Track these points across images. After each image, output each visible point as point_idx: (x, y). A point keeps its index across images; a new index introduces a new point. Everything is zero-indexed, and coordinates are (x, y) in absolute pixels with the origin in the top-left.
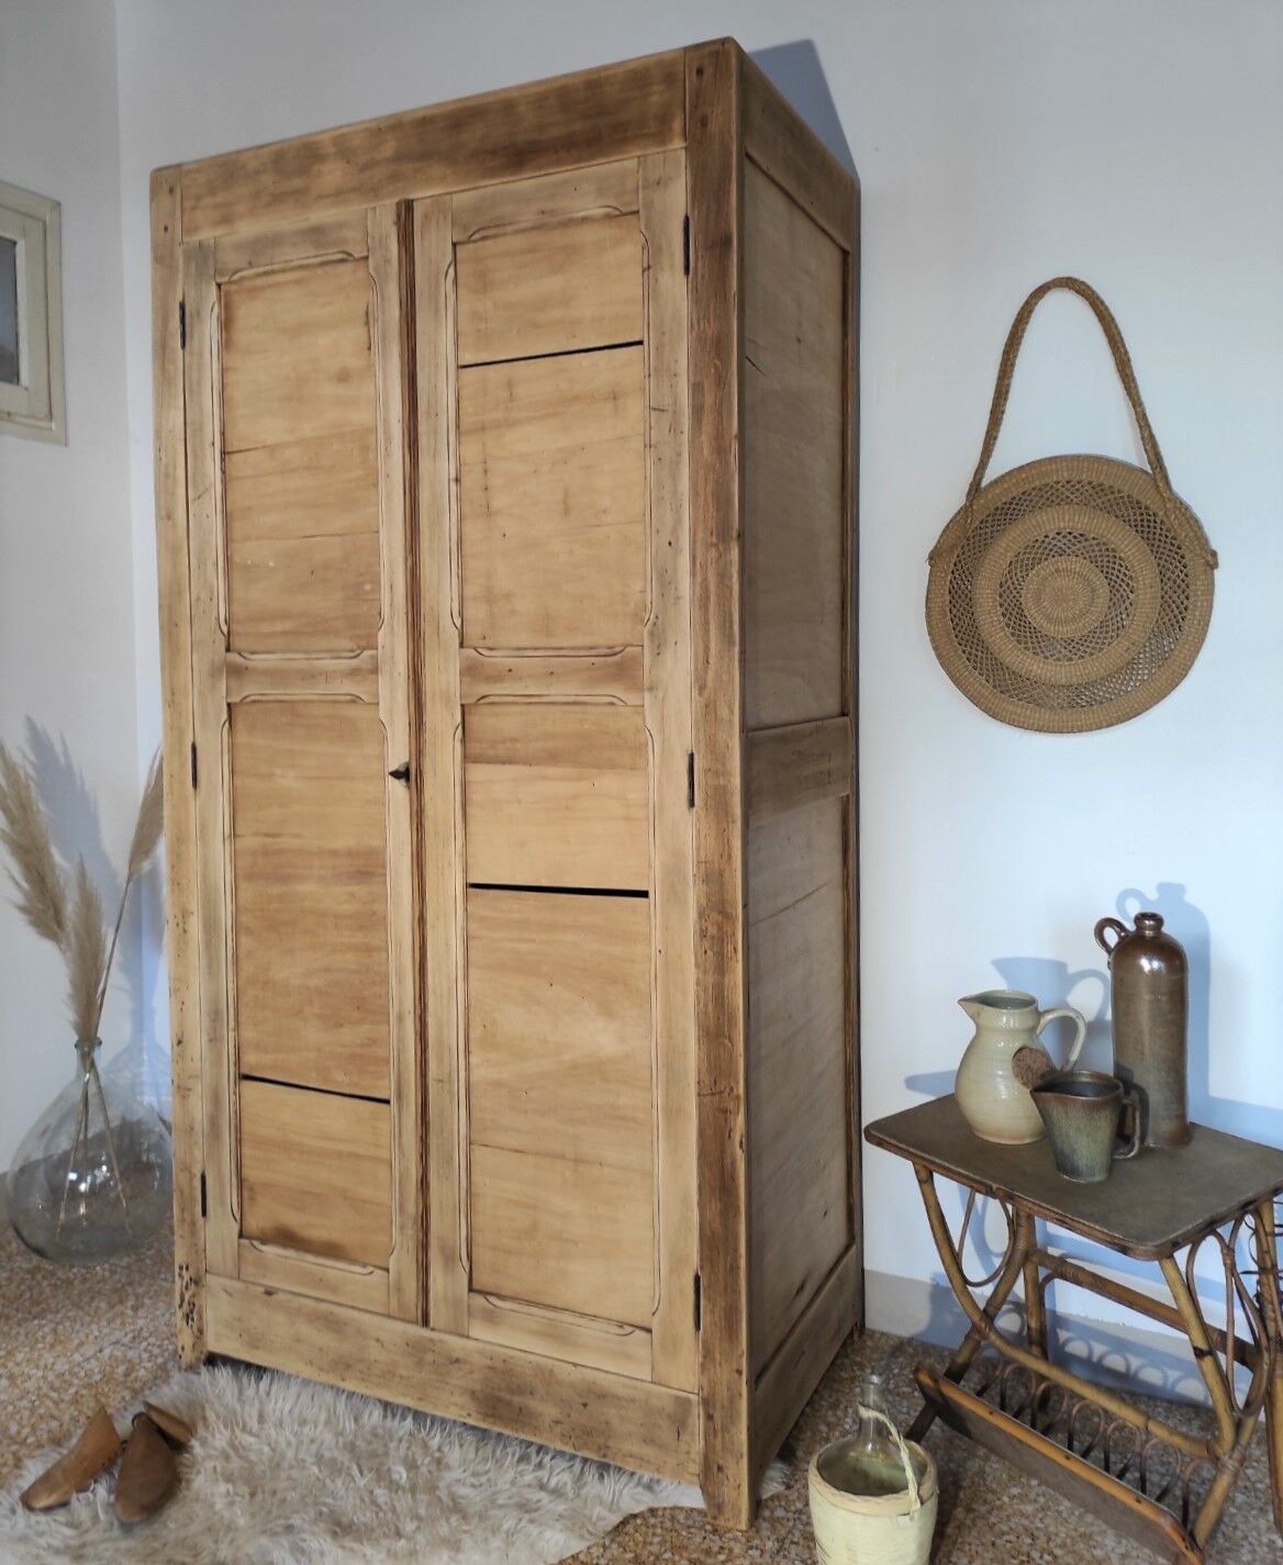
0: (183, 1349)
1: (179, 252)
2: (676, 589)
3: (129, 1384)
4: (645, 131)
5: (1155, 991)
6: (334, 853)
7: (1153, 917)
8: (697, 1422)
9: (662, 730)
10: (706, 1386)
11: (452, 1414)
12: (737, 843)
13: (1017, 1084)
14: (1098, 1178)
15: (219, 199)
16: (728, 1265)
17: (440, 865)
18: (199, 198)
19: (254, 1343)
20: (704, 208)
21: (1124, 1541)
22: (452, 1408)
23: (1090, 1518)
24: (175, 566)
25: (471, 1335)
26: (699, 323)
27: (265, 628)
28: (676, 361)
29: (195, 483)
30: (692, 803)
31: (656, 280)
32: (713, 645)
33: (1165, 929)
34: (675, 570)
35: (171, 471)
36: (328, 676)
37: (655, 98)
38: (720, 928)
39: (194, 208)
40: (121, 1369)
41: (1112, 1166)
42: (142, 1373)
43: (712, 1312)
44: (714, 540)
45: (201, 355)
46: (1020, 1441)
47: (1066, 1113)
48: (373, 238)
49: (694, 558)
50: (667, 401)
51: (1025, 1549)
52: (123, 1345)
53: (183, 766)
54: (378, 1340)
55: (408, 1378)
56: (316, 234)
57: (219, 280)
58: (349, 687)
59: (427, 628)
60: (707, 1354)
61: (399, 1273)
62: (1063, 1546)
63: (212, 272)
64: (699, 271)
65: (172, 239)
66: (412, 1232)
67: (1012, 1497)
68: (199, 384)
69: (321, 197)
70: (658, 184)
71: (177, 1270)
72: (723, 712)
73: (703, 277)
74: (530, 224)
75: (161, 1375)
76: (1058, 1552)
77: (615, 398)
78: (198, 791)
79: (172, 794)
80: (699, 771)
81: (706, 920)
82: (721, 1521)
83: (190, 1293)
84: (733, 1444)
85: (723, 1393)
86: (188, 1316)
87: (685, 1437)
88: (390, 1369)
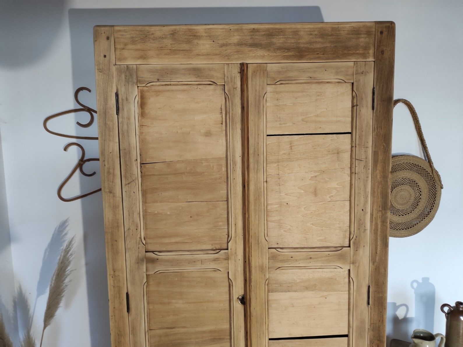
1: (114, 69)
2: (365, 226)
4: (358, 52)
6: (203, 332)
9: (357, 278)
17: (259, 334)
18: (126, 45)
20: (382, 85)
24: (115, 214)
26: (377, 129)
27: (166, 241)
28: (368, 142)
29: (126, 177)
30: (368, 303)
31: (360, 111)
32: (379, 247)
34: (364, 219)
35: (111, 171)
36: (202, 262)
37: (362, 40)
39: (123, 49)
44: (381, 209)
45: (129, 119)
48: (228, 77)
49: (372, 215)
50: (363, 157)
53: (121, 303)
56: (197, 71)
57: (138, 85)
58: (213, 265)
59: (252, 241)
63: (135, 81)
64: (379, 109)
65: (109, 61)
68: (128, 132)
69: (198, 55)
70: (362, 73)
72: (382, 271)
73: (380, 112)
74: (303, 81)
77: (338, 153)
78: (130, 313)
79: (115, 316)
80: (372, 292)
81: (373, 344)
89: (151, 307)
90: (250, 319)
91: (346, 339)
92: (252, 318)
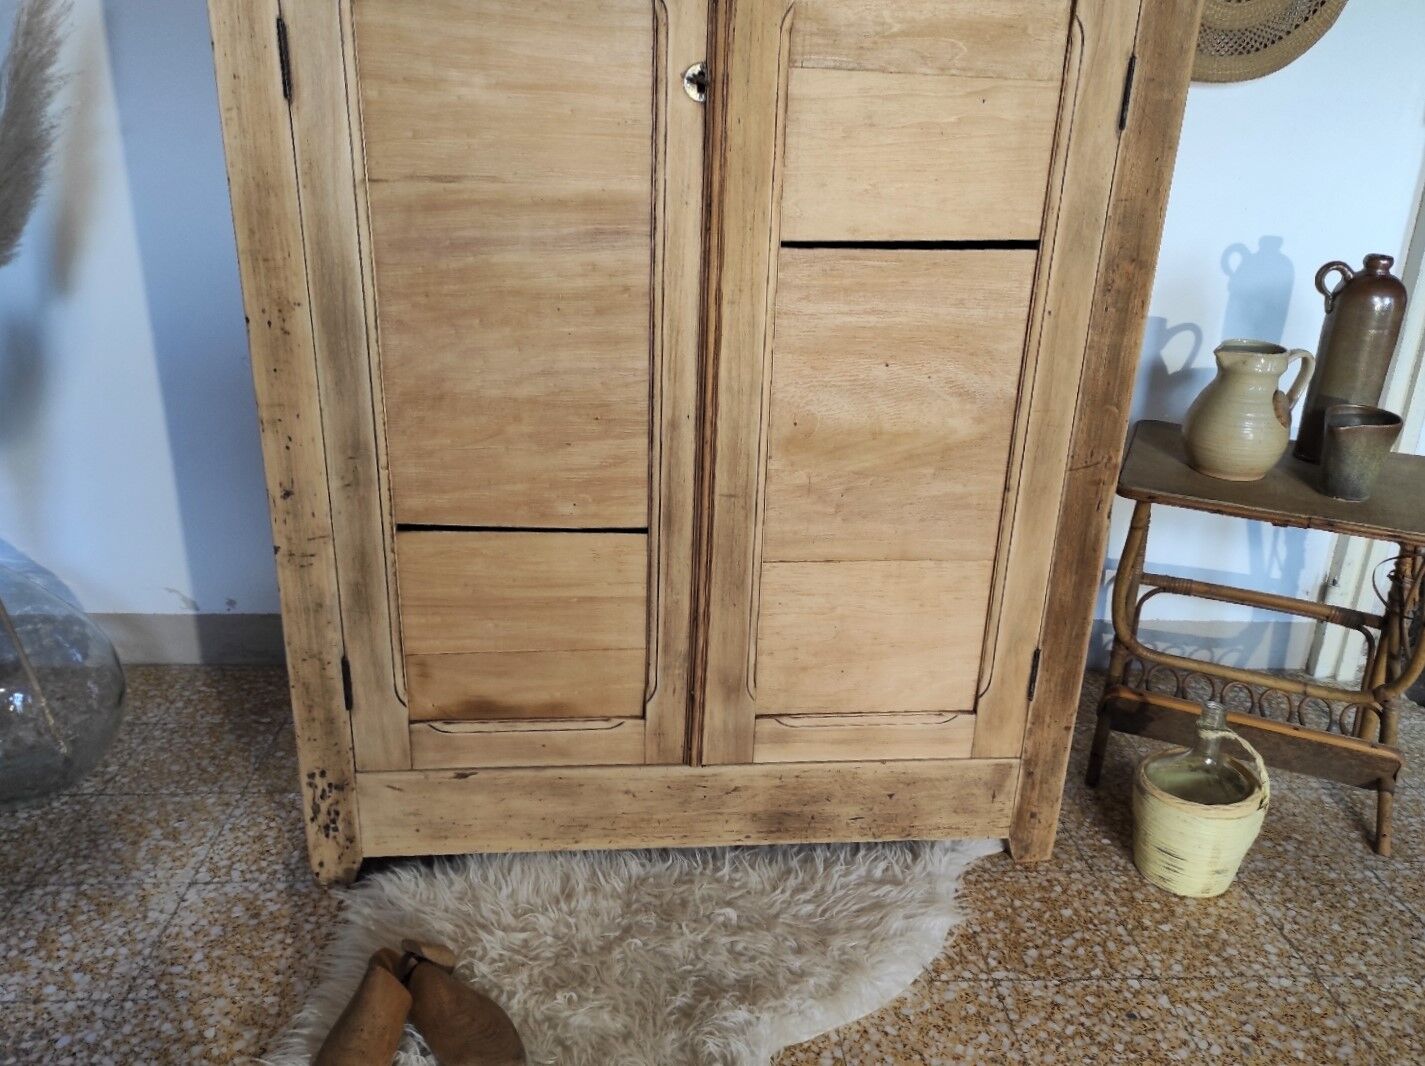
0: (321, 864)
8: (1015, 782)
9: (1098, 24)
10: (1029, 750)
11: (728, 840)
17: (749, 218)
19: (440, 832)
22: (727, 837)
25: (756, 761)
30: (1121, 124)
38: (1129, 280)
42: (273, 907)
43: (1048, 681)
53: (258, 59)
54: (627, 792)
55: (669, 820)
60: (1038, 719)
61: (661, 717)
66: (680, 672)
71: (304, 780)
78: (294, 104)
79: (238, 108)
80: (1139, 82)
81: (1114, 271)
82: (1027, 859)
83: (329, 801)
84: (1050, 791)
85: (1047, 750)
86: (327, 827)
87: (1000, 798)
88: (646, 817)
89: (372, 94)
90: (724, 157)
91: (1029, 255)
92: (728, 155)
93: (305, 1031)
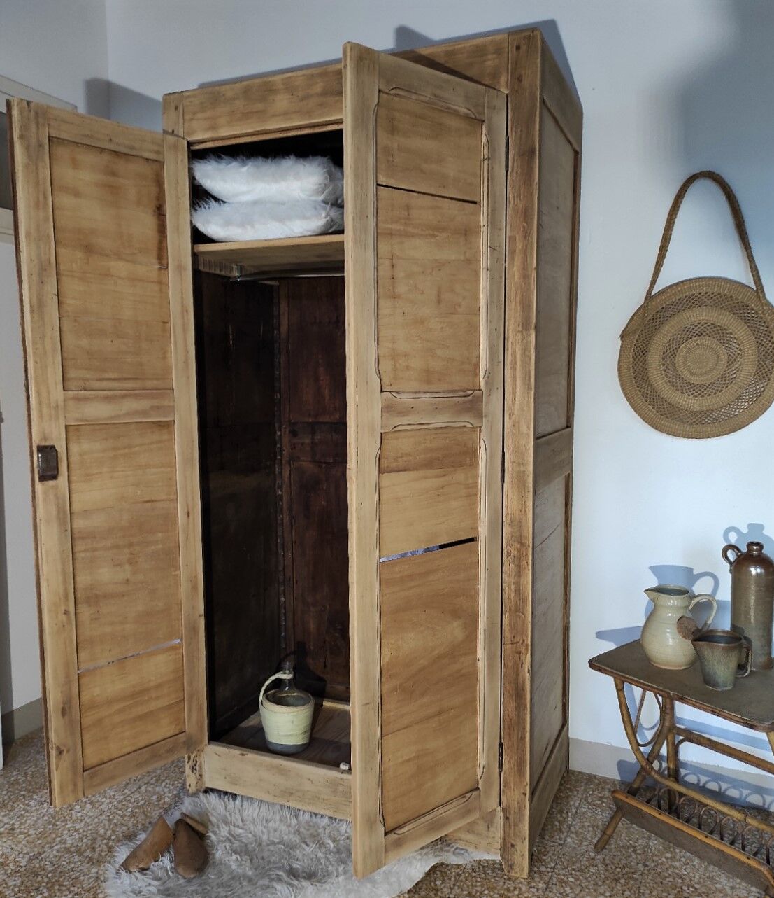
0: (190, 785)
2: (498, 357)
3: (160, 806)
5: (758, 584)
7: (757, 544)
8: (500, 821)
10: (505, 803)
12: (530, 504)
13: (679, 637)
14: (729, 688)
15: (208, 114)
16: (520, 736)
18: (194, 114)
19: (234, 782)
21: (731, 880)
23: (711, 867)
26: (514, 200)
30: (503, 481)
32: (518, 390)
33: (764, 551)
34: (498, 345)
37: (489, 63)
38: (519, 551)
39: (192, 119)
40: (154, 798)
41: (736, 681)
42: (167, 799)
43: (510, 762)
44: (521, 329)
46: (678, 829)
47: (713, 652)
49: (507, 339)
51: (679, 885)
52: (152, 784)
54: (309, 780)
55: (327, 800)
60: (507, 784)
62: (699, 883)
67: (667, 858)
69: (274, 116)
72: (524, 429)
75: (177, 800)
76: (696, 886)
80: (508, 463)
81: (510, 547)
82: (512, 874)
83: (194, 755)
84: (520, 832)
85: (514, 806)
86: (193, 768)
87: (491, 829)
88: (317, 795)
93: (137, 842)
